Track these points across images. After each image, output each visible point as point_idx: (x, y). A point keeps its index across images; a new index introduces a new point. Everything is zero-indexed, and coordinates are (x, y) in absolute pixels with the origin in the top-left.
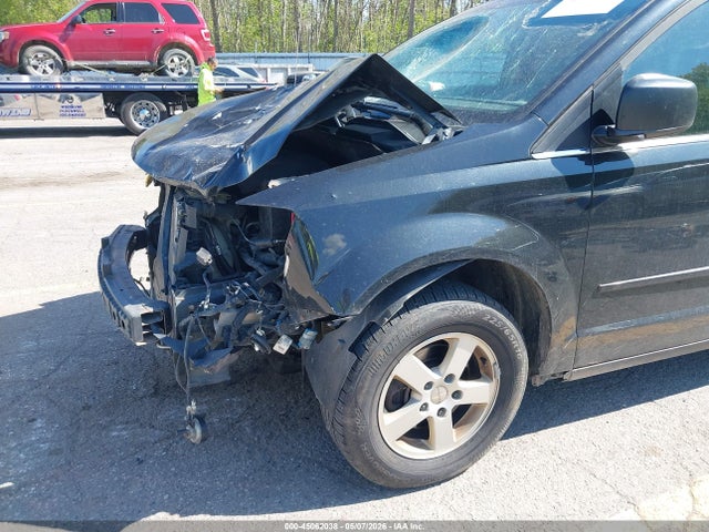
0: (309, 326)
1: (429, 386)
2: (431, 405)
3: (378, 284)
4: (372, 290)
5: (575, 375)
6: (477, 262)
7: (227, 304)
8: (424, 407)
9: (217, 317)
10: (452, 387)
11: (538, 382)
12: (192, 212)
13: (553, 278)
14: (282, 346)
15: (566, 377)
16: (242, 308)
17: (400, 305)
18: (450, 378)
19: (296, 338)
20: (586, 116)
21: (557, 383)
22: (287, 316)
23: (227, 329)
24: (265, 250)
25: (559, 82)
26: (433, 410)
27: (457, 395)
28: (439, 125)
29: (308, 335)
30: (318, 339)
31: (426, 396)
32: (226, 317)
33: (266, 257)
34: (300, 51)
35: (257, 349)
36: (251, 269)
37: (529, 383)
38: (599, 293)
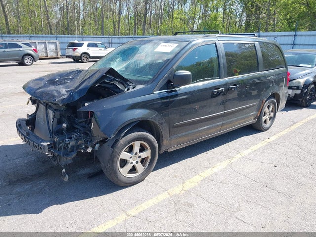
0: (98, 143)
1: (131, 157)
2: (133, 162)
3: (118, 129)
4: (117, 130)
5: (171, 150)
6: (142, 121)
7: (73, 139)
8: (132, 163)
9: (69, 143)
10: (138, 155)
11: (161, 152)
12: (58, 113)
13: (162, 124)
14: (90, 150)
15: (169, 150)
16: (77, 140)
17: (124, 134)
18: (136, 153)
19: (93, 147)
20: (166, 81)
21: (166, 152)
22: (91, 140)
23: (72, 147)
24: (81, 123)
25: (159, 73)
26: (134, 163)
27: (140, 157)
28: (128, 85)
29: (97, 146)
30: (100, 146)
31: (131, 160)
32: (72, 143)
33: (81, 125)
34: (51, 34)
35: (82, 151)
36: (77, 129)
37: (159, 152)
38: (174, 127)
